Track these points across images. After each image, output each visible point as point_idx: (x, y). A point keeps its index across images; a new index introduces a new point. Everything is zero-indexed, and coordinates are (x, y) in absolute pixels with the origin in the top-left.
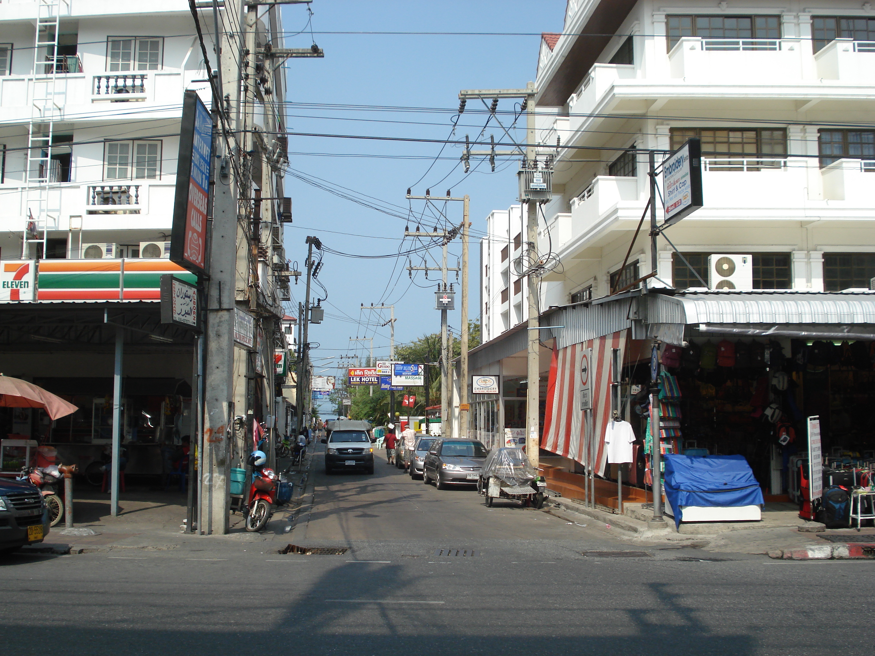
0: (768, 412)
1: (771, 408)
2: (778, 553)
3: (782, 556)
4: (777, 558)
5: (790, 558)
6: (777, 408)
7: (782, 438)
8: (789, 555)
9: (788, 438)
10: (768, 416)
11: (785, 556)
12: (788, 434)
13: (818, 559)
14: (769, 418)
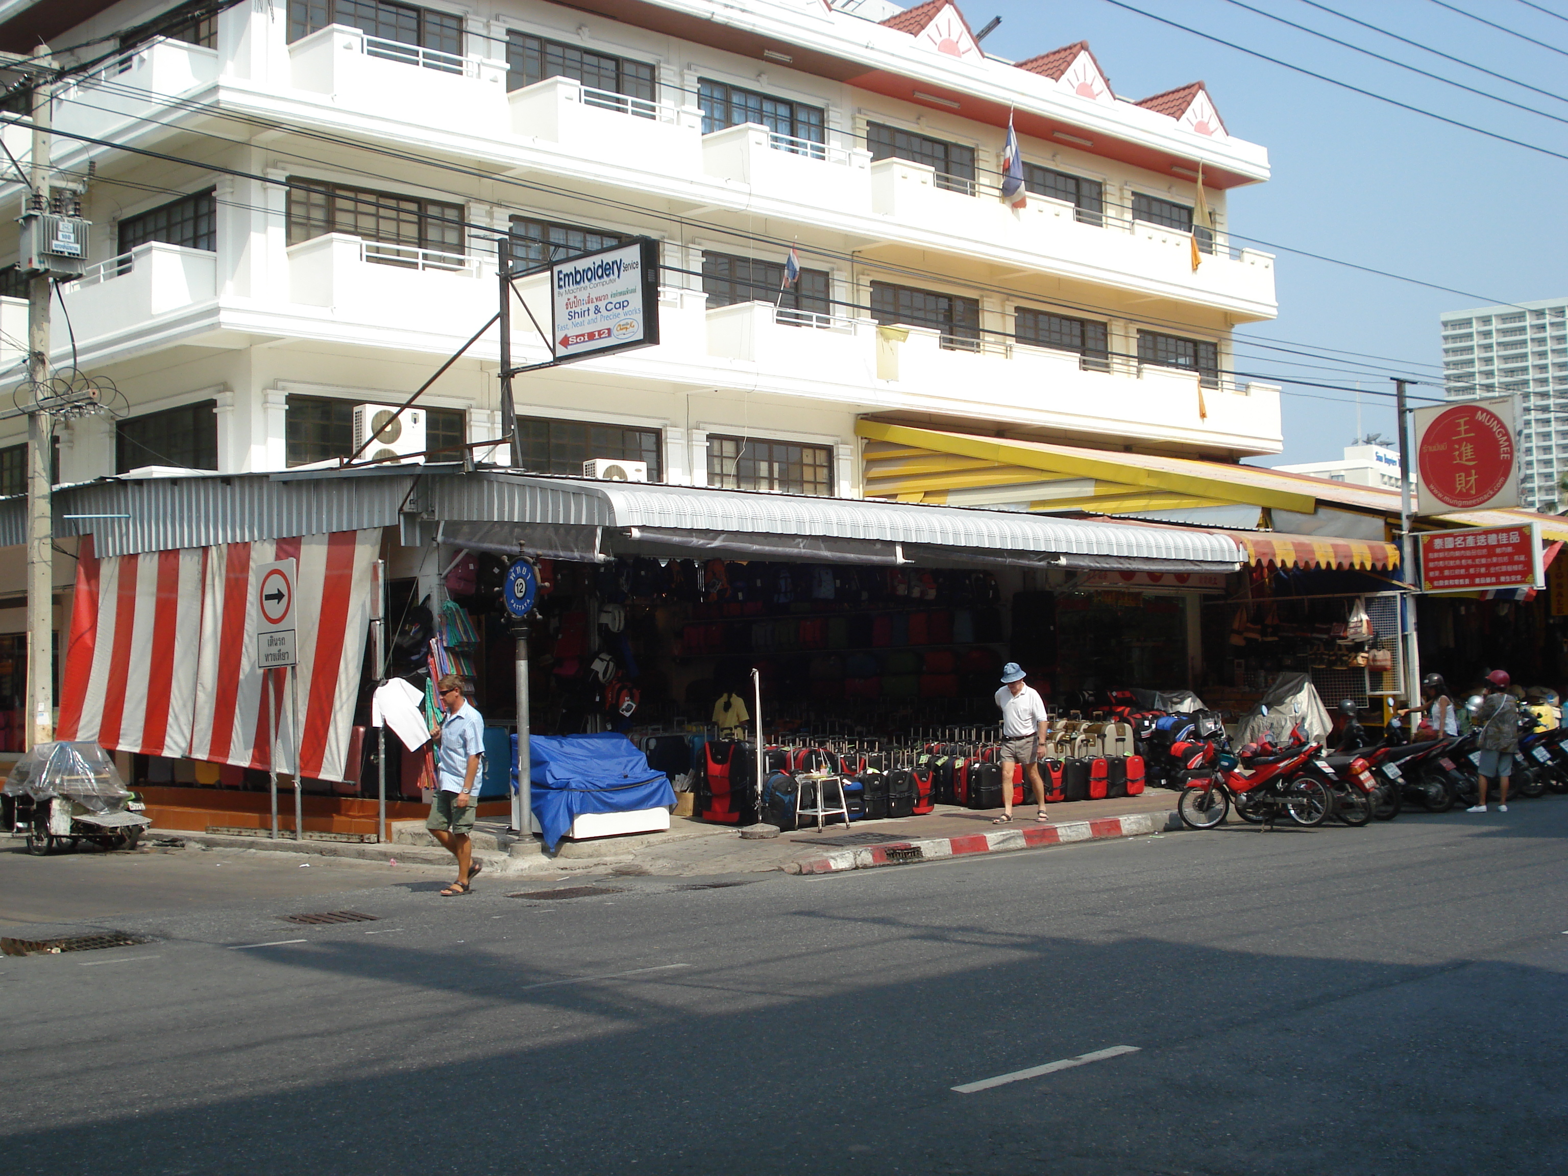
0: (598, 666)
1: (602, 660)
2: (795, 867)
3: (801, 870)
4: (795, 874)
5: (811, 873)
6: (610, 660)
7: (625, 706)
8: (809, 868)
9: (634, 706)
10: (597, 673)
11: (804, 872)
12: (632, 699)
13: (842, 870)
14: (600, 676)
